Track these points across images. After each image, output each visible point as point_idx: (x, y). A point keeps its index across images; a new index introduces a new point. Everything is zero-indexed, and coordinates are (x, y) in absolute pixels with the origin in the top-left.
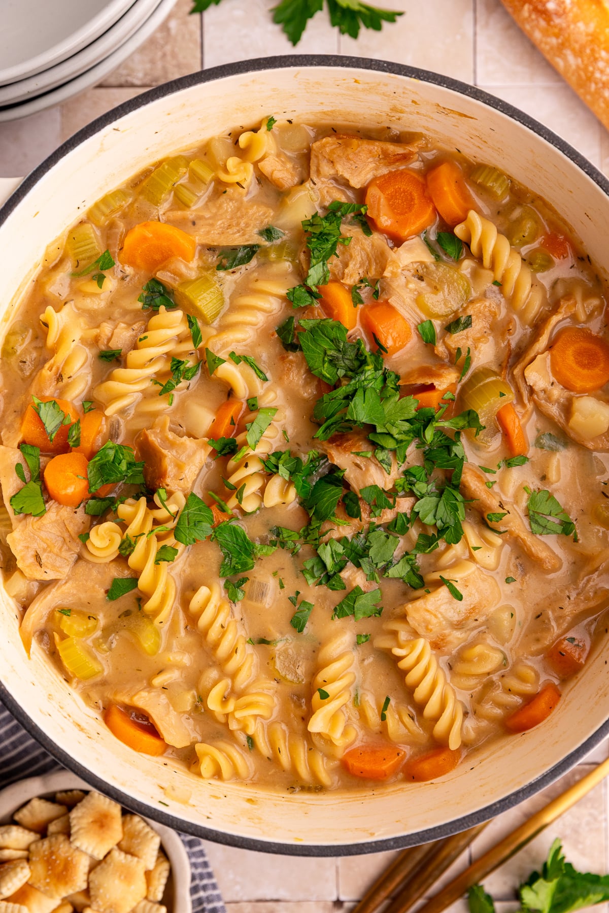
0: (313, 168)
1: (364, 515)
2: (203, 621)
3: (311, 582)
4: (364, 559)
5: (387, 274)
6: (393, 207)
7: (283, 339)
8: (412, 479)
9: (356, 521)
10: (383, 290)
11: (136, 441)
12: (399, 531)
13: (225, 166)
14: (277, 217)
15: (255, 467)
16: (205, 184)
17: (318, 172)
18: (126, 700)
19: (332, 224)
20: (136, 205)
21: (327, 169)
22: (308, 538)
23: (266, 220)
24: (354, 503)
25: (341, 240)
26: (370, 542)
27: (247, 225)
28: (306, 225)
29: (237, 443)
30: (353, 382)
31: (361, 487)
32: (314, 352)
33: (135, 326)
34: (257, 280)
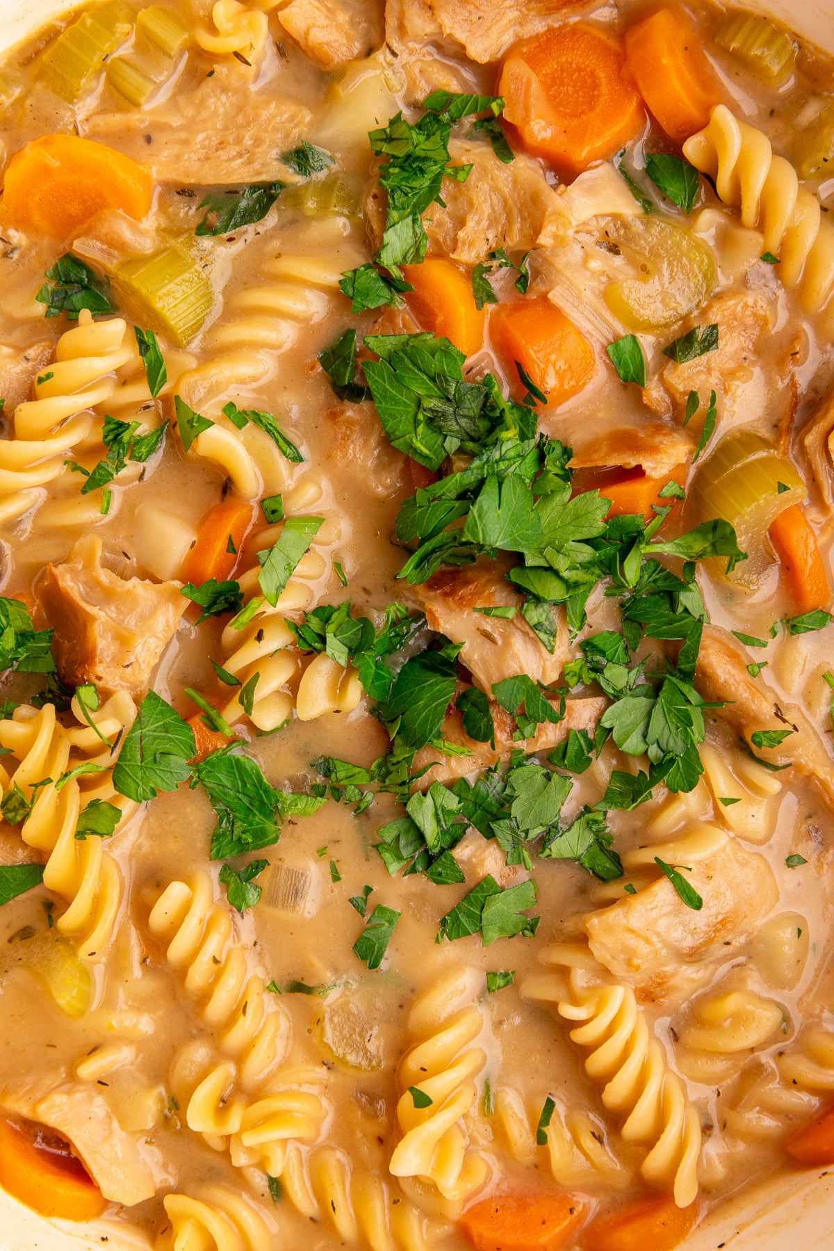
0: (391, 22)
1: (501, 736)
2: (178, 949)
3: (394, 867)
4: (501, 822)
5: (545, 239)
6: (556, 102)
7: (332, 376)
8: (598, 658)
9: (484, 747)
10: (537, 273)
11: (36, 586)
12: (571, 765)
13: (211, 19)
14: (317, 124)
15: (276, 640)
16: (170, 57)
17: (401, 29)
18: (24, 1110)
19: (432, 138)
20: (28, 102)
21: (419, 23)
22: (387, 780)
23: (296, 132)
24: (480, 711)
25: (449, 171)
26: (513, 788)
27: (258, 142)
28: (377, 140)
29: (241, 591)
30: (477, 463)
31: (495, 680)
32: (397, 402)
33: (32, 353)
34: (278, 256)
